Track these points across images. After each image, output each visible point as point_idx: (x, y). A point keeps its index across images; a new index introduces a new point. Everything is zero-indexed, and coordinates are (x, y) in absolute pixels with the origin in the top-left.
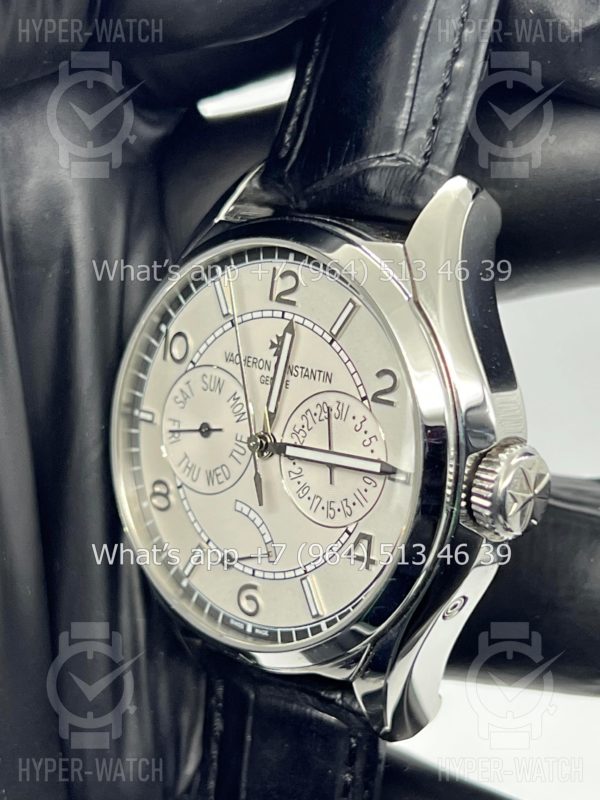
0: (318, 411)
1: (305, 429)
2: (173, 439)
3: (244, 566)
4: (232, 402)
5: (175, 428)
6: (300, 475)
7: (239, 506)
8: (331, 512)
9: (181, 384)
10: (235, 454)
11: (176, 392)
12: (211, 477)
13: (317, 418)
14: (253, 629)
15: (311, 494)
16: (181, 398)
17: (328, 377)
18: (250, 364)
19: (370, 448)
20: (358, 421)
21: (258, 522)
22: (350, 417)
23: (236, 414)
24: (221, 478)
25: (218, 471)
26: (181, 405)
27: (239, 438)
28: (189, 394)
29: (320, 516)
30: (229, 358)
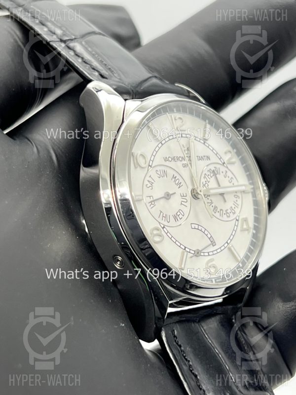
0: (209, 173)
1: (207, 182)
2: (152, 206)
3: (204, 253)
4: (173, 179)
5: (152, 199)
6: (212, 203)
7: (193, 226)
8: (228, 215)
9: (148, 178)
10: (183, 203)
11: (146, 182)
12: (176, 218)
13: (209, 177)
14: (215, 280)
15: (219, 210)
16: (149, 185)
17: (208, 158)
18: (176, 160)
19: (232, 183)
20: (224, 173)
21: (203, 230)
22: (221, 173)
23: (177, 184)
24: (181, 216)
25: (178, 214)
26: (151, 188)
27: (182, 195)
28: (153, 182)
29: (225, 218)
30: (166, 160)
